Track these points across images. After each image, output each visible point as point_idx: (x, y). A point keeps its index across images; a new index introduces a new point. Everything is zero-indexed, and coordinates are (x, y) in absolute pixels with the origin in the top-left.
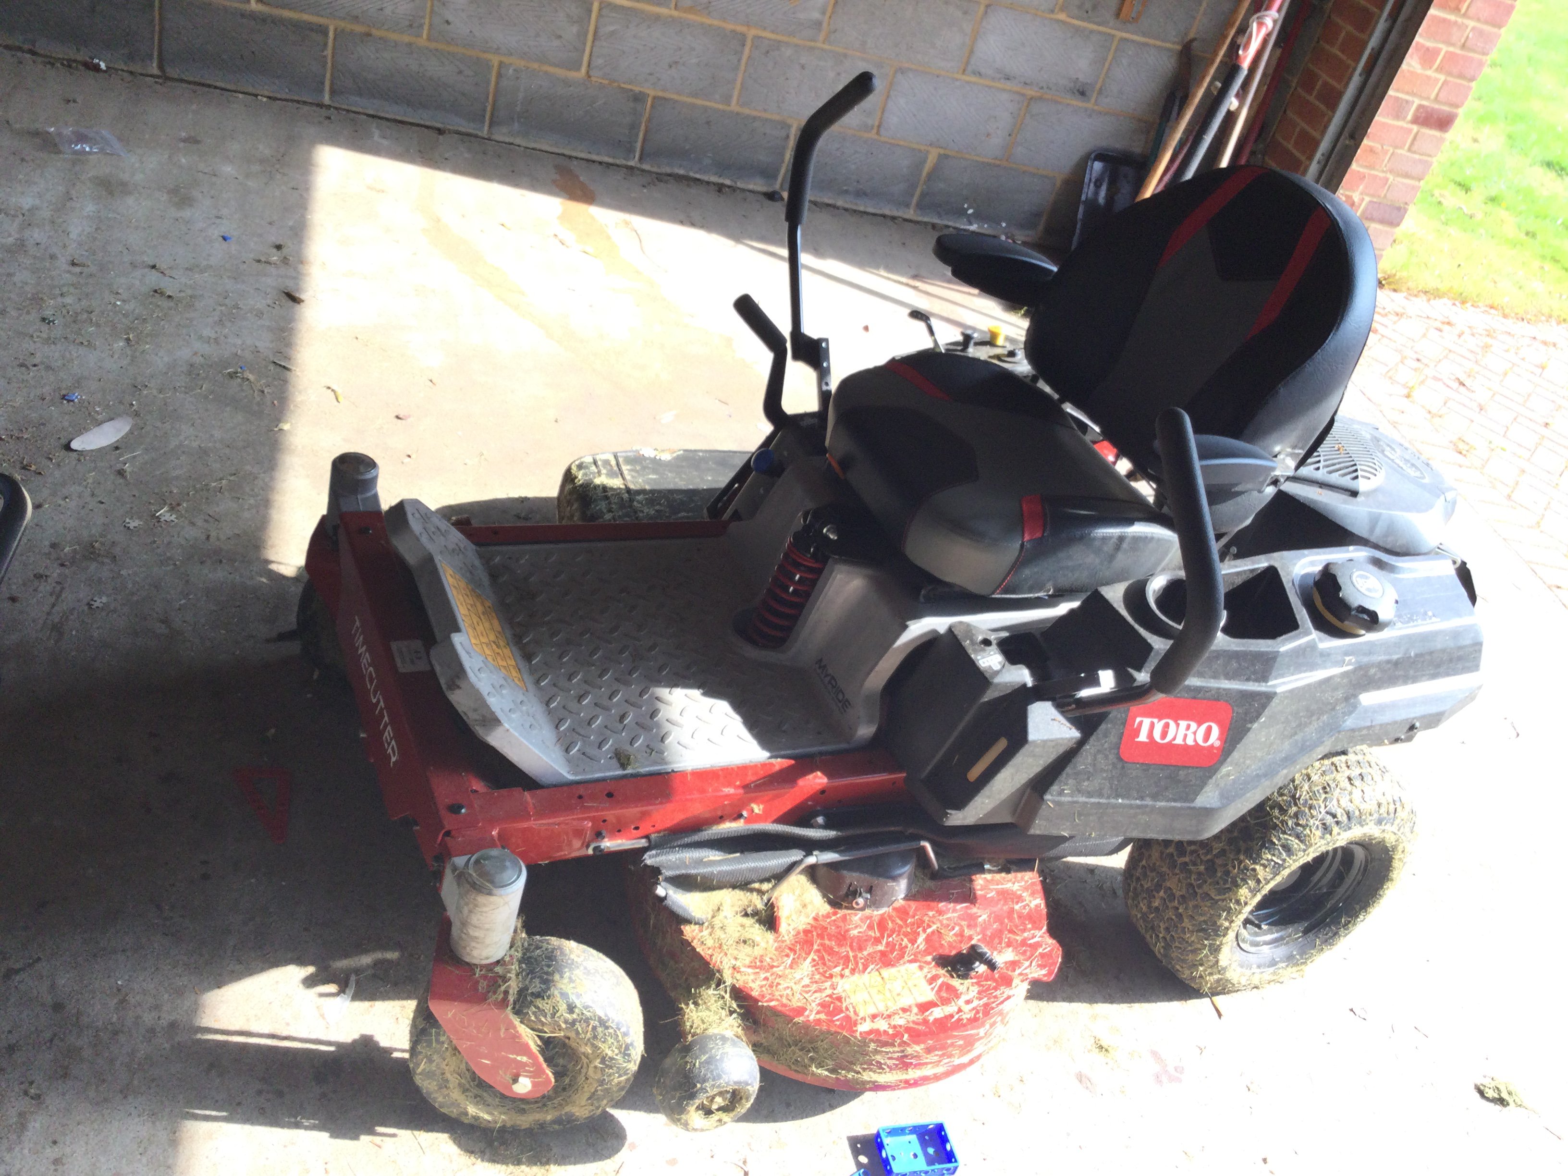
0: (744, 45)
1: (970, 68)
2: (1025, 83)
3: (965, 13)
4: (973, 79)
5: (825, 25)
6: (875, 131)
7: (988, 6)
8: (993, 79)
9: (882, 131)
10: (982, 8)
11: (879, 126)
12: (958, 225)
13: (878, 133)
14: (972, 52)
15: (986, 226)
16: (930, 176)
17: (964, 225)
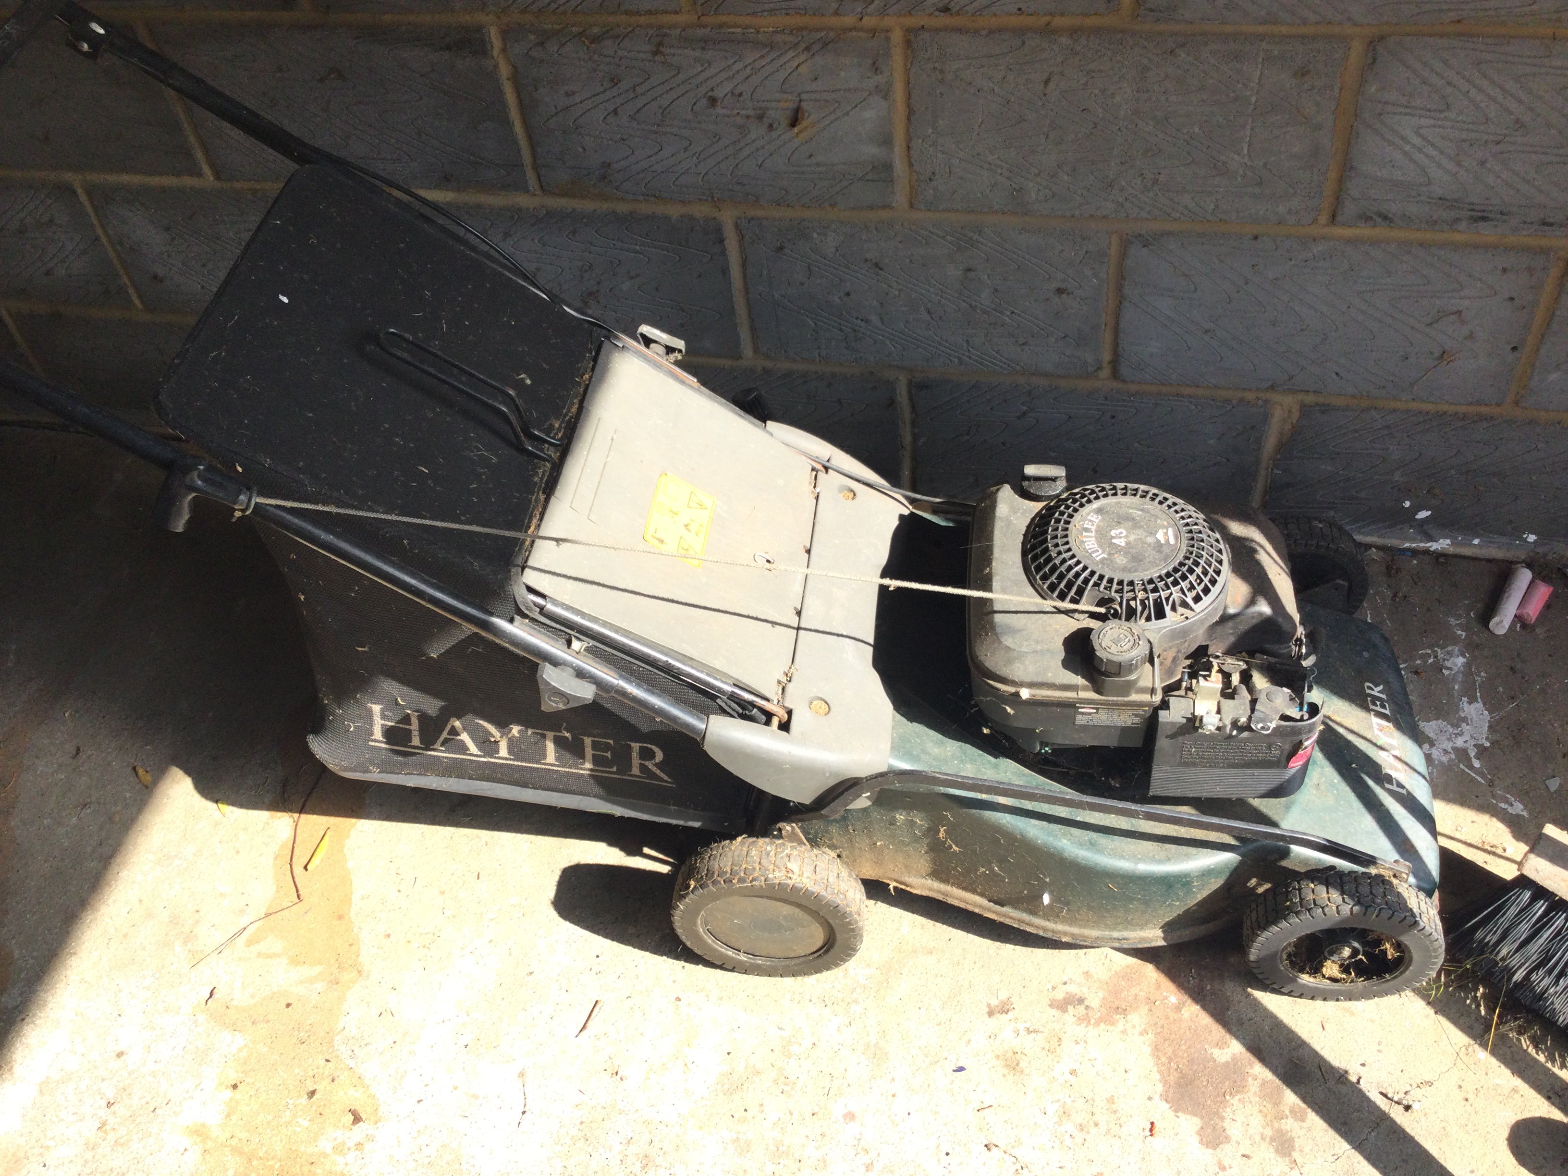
0: (721, 241)
1: (1350, 209)
2: (1545, 223)
3: (1302, 73)
4: (1364, 231)
5: (900, 167)
6: (1106, 372)
7: (1373, 43)
8: (1433, 223)
9: (1124, 371)
10: (1357, 48)
11: (1115, 363)
12: (1392, 542)
13: (1115, 374)
14: (1347, 168)
15: (1476, 542)
16: (1285, 447)
17: (1413, 540)
